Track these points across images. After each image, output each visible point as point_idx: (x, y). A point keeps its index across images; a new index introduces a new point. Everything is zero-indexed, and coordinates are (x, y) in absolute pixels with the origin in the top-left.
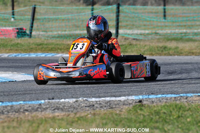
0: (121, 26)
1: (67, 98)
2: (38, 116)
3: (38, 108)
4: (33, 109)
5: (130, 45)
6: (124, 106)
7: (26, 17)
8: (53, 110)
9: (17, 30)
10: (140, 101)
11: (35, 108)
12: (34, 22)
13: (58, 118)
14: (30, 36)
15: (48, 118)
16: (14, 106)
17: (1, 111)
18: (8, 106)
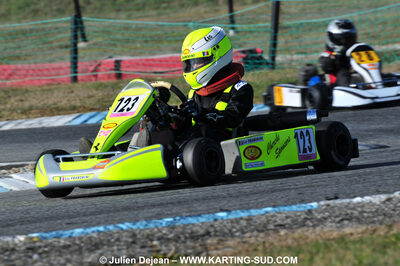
1: (368, 195)
2: (307, 238)
3: (306, 219)
4: (295, 222)
7: (261, 24)
8: (339, 222)
9: (244, 55)
11: (300, 220)
12: (280, 33)
13: (352, 238)
14: (272, 65)
15: (329, 240)
16: (254, 219)
17: (226, 231)
18: (241, 218)
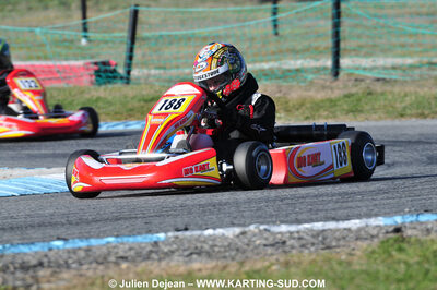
0: (345, 50)
1: (221, 227)
2: (151, 272)
3: (151, 252)
4: (139, 254)
5: (370, 94)
6: (359, 243)
7: (117, 34)
8: (188, 256)
9: (96, 67)
10: (398, 230)
11: (145, 252)
12: (136, 45)
13: (200, 274)
14: (127, 79)
15: (175, 275)
16: (94, 250)
17: (62, 262)
18: (79, 249)
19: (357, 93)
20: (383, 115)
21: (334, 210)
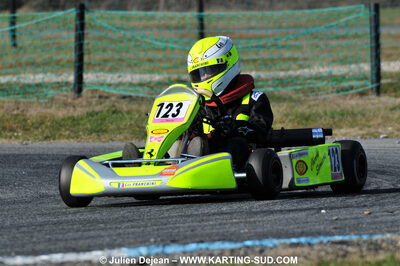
0: (89, 64)
5: (114, 112)
19: (102, 112)
20: (128, 136)
21: (75, 239)
